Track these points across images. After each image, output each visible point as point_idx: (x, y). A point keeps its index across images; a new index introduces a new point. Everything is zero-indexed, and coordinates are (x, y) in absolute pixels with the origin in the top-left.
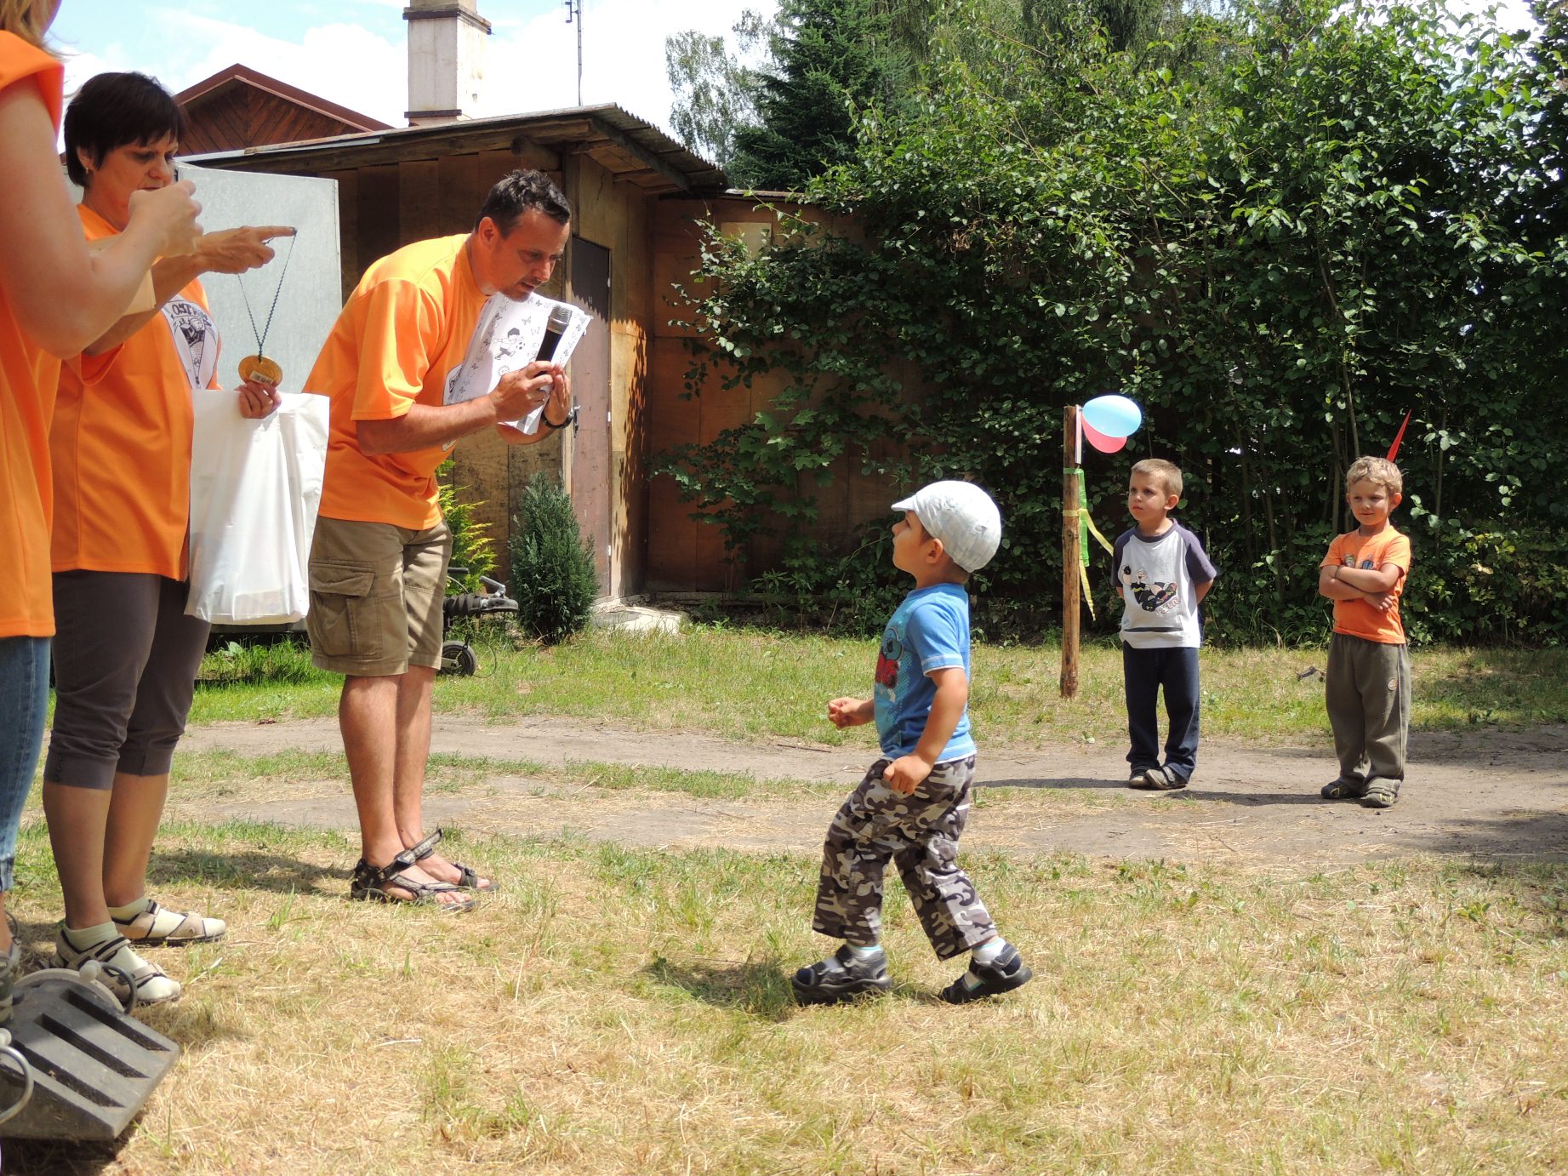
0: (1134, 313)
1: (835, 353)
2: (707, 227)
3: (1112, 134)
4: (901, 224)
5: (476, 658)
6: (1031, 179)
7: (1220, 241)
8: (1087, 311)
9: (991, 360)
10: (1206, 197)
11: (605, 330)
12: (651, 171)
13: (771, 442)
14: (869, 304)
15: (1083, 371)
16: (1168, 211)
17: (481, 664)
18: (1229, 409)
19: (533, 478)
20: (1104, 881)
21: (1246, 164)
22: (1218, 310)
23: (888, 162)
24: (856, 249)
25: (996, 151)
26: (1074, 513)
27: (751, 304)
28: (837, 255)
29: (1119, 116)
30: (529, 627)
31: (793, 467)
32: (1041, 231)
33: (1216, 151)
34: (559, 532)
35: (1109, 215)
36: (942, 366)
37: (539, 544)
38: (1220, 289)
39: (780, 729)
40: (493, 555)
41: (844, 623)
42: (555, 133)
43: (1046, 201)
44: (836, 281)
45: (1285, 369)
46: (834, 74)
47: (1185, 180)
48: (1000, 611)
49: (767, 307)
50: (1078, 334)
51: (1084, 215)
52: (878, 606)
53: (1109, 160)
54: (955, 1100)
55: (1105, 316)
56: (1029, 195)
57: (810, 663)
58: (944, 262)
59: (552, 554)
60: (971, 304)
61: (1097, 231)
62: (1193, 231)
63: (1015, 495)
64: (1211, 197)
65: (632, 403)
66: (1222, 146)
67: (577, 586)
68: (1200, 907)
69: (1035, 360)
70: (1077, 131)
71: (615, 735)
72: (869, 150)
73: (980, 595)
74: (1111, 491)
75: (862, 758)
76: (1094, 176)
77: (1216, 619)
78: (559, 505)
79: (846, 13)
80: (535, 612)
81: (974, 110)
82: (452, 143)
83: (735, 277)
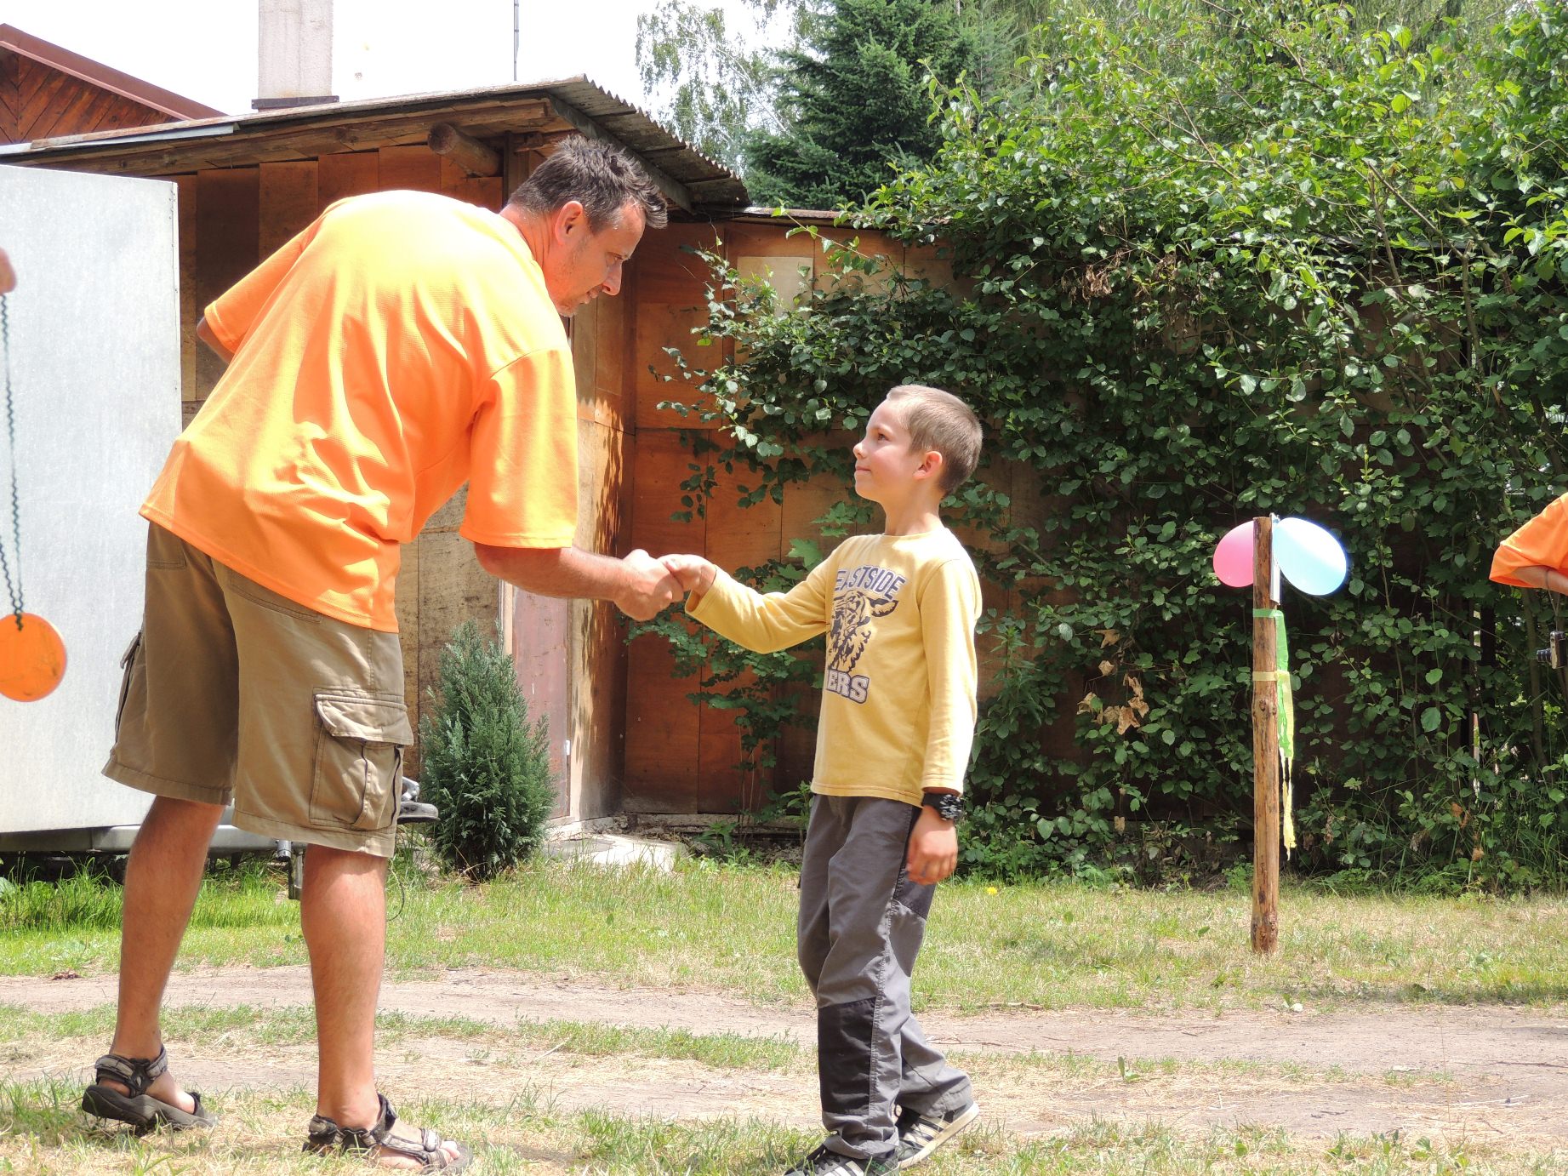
0: (1361, 391)
2: (717, 262)
3: (1321, 127)
4: (1009, 257)
6: (1203, 190)
7: (1487, 282)
8: (1286, 386)
9: (1144, 463)
10: (1464, 215)
15: (1284, 477)
16: (1411, 237)
19: (456, 632)
21: (1526, 164)
22: (1487, 385)
23: (988, 166)
24: (941, 295)
25: (1149, 150)
26: (1270, 677)
27: (782, 378)
28: (911, 304)
29: (1333, 98)
30: (450, 853)
32: (1219, 268)
33: (1481, 146)
34: (495, 711)
35: (1321, 244)
36: (1070, 472)
37: (466, 729)
38: (1490, 353)
42: (494, 119)
43: (1226, 220)
46: (901, 51)
47: (1433, 190)
48: (1161, 840)
49: (806, 382)
50: (1274, 422)
51: (1284, 244)
53: (1320, 161)
55: (1316, 394)
56: (1201, 213)
58: (1074, 313)
59: (485, 744)
60: (1114, 377)
61: (1303, 267)
62: (1447, 267)
63: (1182, 665)
64: (1473, 214)
66: (1489, 141)
67: (522, 792)
69: (1211, 462)
70: (1271, 120)
71: (585, 994)
72: (959, 148)
73: (1131, 817)
74: (1328, 657)
75: (954, 1027)
76: (1297, 186)
77: (1489, 852)
78: (495, 671)
80: (459, 830)
81: (1116, 89)
82: (340, 133)
83: (758, 338)
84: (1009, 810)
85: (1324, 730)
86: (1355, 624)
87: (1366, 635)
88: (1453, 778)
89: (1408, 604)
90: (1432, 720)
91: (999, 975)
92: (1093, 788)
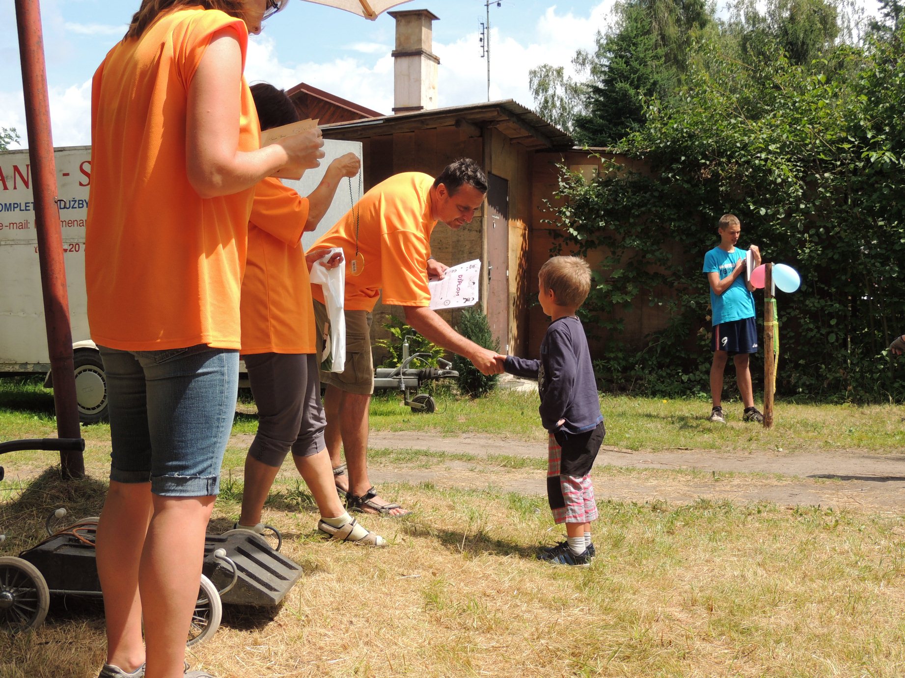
0: (806, 214)
1: (634, 237)
2: (562, 167)
3: (792, 113)
4: (672, 164)
5: (434, 403)
6: (746, 138)
7: (855, 171)
8: (778, 212)
10: (846, 146)
11: (506, 225)
12: (531, 136)
13: (598, 287)
14: (654, 209)
15: (776, 246)
16: (825, 154)
17: (438, 407)
18: (861, 267)
20: (786, 515)
21: (870, 127)
22: (854, 211)
23: (664, 130)
24: (645, 179)
25: (725, 123)
26: (771, 324)
27: (587, 210)
28: (635, 182)
29: (796, 102)
30: (463, 388)
31: (611, 302)
32: (752, 168)
33: (852, 120)
34: (480, 335)
35: (791, 158)
36: (695, 244)
38: (856, 199)
41: (639, 389)
42: (478, 116)
43: (754, 150)
44: (635, 197)
45: (893, 244)
46: (631, 84)
47: (834, 137)
49: (595, 211)
50: (773, 225)
51: (776, 158)
52: (658, 380)
53: (790, 126)
54: (702, 611)
55: (789, 214)
56: (745, 147)
57: (620, 409)
58: (697, 185)
60: (712, 209)
61: (784, 167)
62: (840, 166)
64: (850, 146)
65: (520, 265)
66: (856, 118)
68: (840, 528)
70: (772, 111)
71: (513, 443)
72: (653, 123)
74: (793, 314)
75: (650, 457)
76: (782, 136)
77: (854, 388)
78: (480, 320)
79: (638, 49)
80: (467, 380)
81: (713, 100)
82: (422, 122)
83: (578, 196)
84: (671, 371)
85: (791, 342)
86: (803, 302)
87: (807, 306)
88: (840, 360)
89: (824, 294)
90: (832, 338)
91: (667, 436)
92: (703, 363)
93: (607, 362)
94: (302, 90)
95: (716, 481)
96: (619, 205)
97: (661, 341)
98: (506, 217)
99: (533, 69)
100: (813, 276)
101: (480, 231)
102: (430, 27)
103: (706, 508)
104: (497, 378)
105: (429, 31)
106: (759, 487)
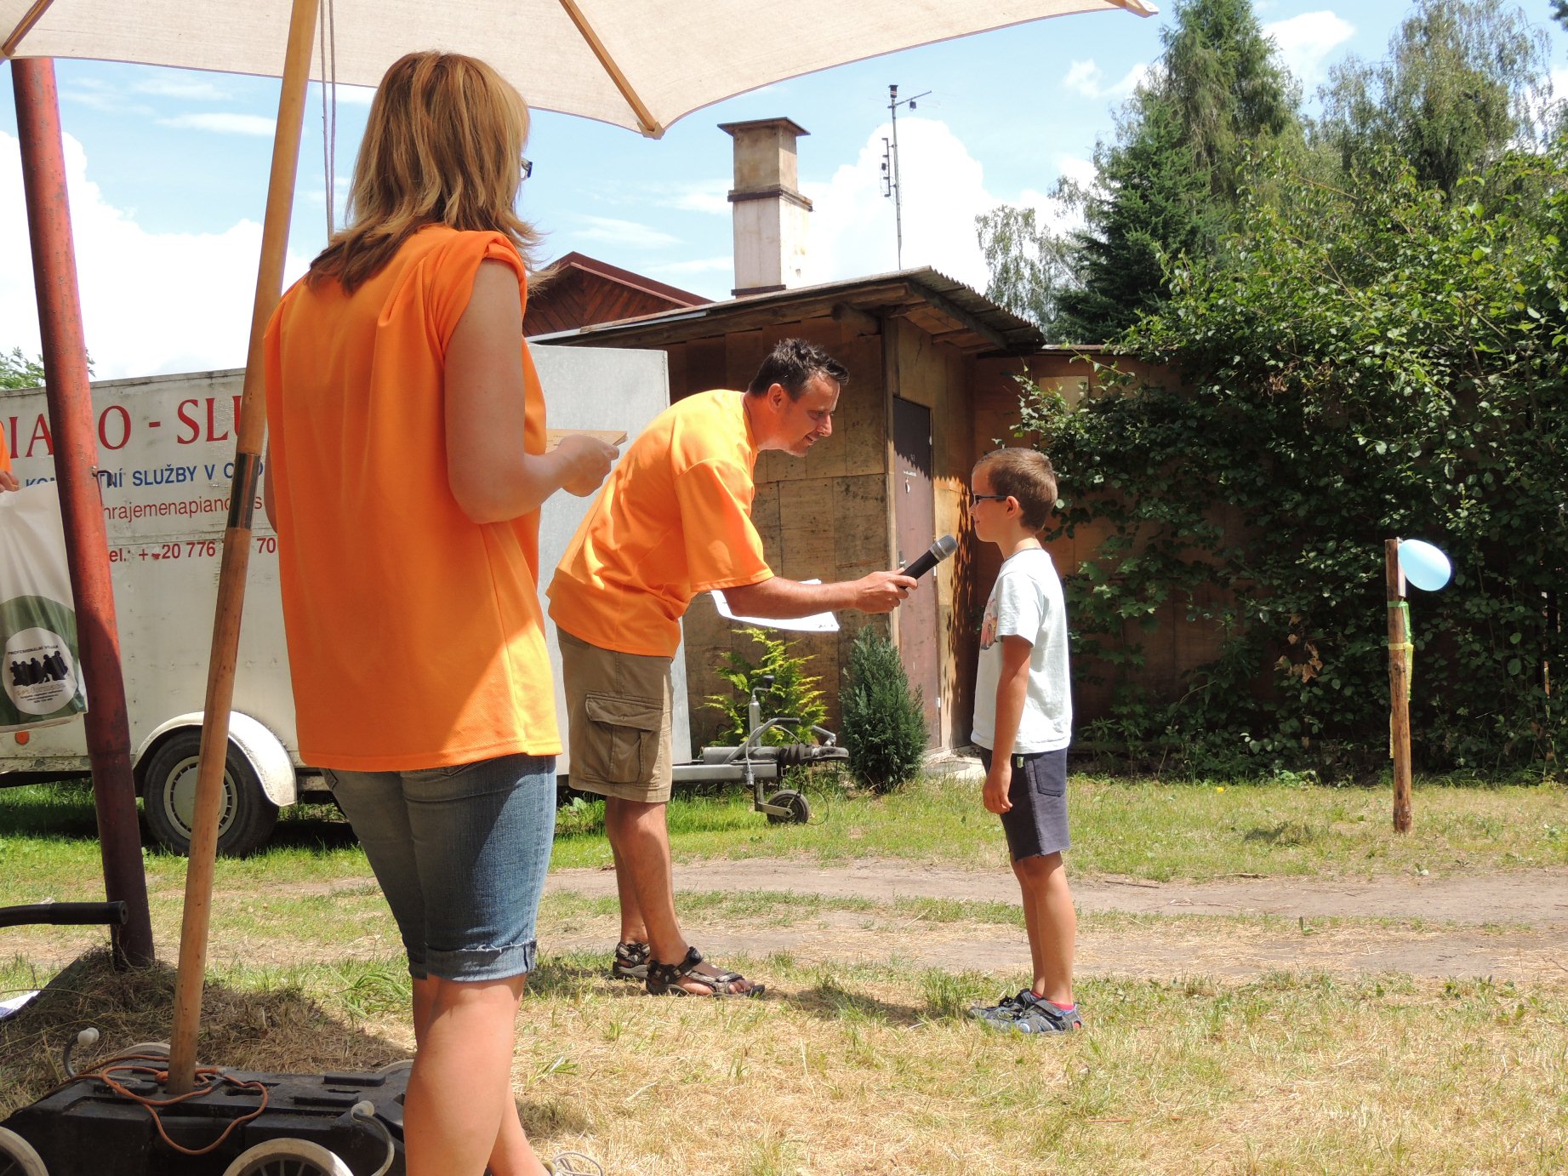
0: (1458, 448)
1: (1156, 500)
2: (1025, 382)
3: (1426, 271)
4: (1216, 370)
5: (809, 808)
6: (1346, 319)
7: (1543, 372)
8: (1409, 448)
9: (1313, 502)
10: (1525, 327)
11: (929, 486)
12: (968, 330)
13: (1097, 590)
14: (1188, 450)
15: (1407, 508)
16: (1490, 344)
17: (814, 813)
18: (1561, 539)
19: (861, 632)
20: (1430, 999)
21: (1564, 292)
22: (1545, 441)
23: (1201, 311)
24: (1173, 397)
25: (1309, 294)
26: (1400, 647)
27: (1071, 456)
28: (1154, 404)
29: (1433, 253)
30: (860, 777)
31: (1119, 616)
32: (1359, 371)
33: (1534, 281)
34: (887, 683)
35: (1428, 351)
36: (1264, 509)
37: (869, 696)
38: (1546, 419)
39: (1108, 867)
40: (823, 708)
41: (1175, 768)
42: (873, 298)
43: (1362, 339)
44: (1155, 429)
46: (1154, 234)
47: (1504, 311)
48: (1333, 752)
49: (1086, 457)
50: (1401, 471)
51: (1402, 352)
52: (1207, 751)
53: (1424, 296)
55: (1429, 451)
56: (1345, 334)
57: (1139, 806)
58: (1262, 405)
59: (882, 705)
60: (1291, 446)
61: (1416, 367)
62: (1515, 363)
63: (1344, 635)
64: (1532, 326)
65: (958, 558)
66: (1539, 276)
67: (907, 735)
68: (1528, 1019)
69: (1358, 499)
70: (1391, 269)
71: (944, 874)
72: (1182, 300)
73: (1312, 737)
74: (1442, 627)
75: (1190, 892)
76: (1410, 313)
77: (1557, 754)
78: (887, 656)
79: (1163, 173)
80: (866, 762)
81: (1285, 254)
82: (775, 312)
83: (1055, 430)
84: (1231, 734)
85: (1442, 676)
86: (1460, 605)
87: (1468, 611)
88: (1531, 706)
89: (1496, 590)
90: (1515, 667)
91: (1221, 853)
92: (1286, 719)
93: (1117, 723)
94: (573, 264)
95: (1306, 935)
96: (1126, 445)
97: (1210, 683)
98: (929, 475)
99: (982, 215)
100: (1476, 558)
101: (883, 499)
102: (792, 148)
103: (1284, 989)
104: (920, 757)
105: (791, 155)
106: (1383, 945)
